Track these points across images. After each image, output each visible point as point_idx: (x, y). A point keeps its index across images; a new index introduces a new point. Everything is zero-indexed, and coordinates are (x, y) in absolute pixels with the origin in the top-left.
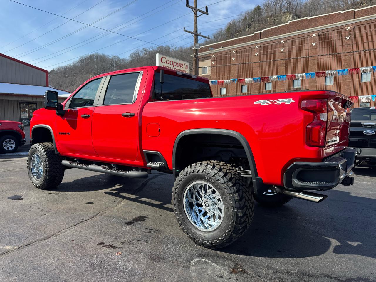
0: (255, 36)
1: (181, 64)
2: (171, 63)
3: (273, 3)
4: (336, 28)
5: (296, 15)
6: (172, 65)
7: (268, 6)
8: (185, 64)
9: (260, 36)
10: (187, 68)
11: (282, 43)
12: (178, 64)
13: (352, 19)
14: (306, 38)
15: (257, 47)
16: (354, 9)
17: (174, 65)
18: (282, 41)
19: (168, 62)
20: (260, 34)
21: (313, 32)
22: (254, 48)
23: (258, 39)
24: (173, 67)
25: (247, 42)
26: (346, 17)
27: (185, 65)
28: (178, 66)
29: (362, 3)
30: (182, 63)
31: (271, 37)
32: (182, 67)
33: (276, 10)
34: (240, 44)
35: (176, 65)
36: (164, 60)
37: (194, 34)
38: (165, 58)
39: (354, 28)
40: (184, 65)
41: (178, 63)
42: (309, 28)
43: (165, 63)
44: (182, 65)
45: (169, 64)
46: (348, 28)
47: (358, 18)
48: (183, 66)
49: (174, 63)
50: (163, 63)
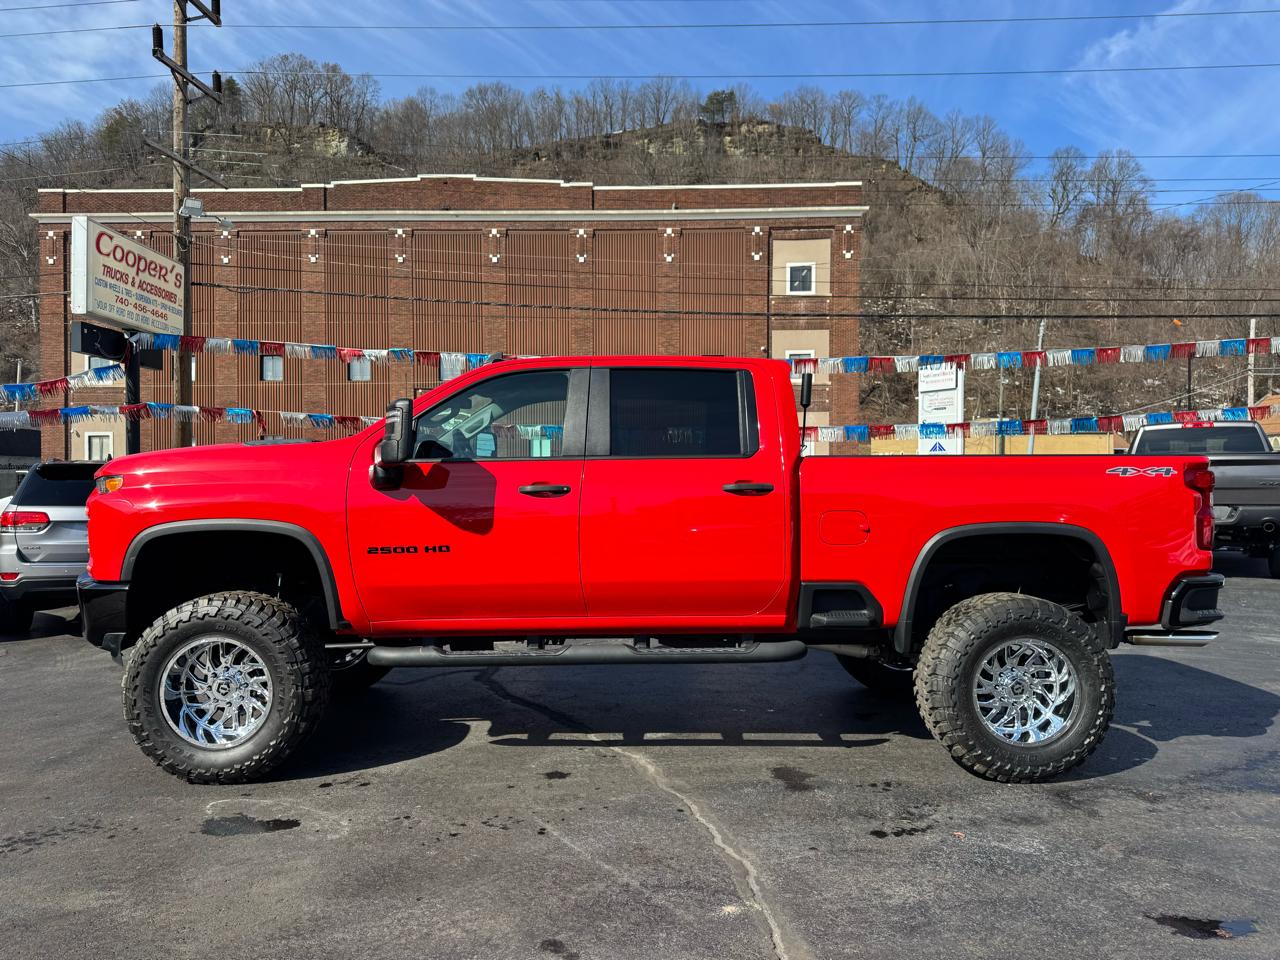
0: (305, 196)
1: (161, 268)
2: (131, 259)
3: (281, 84)
4: (551, 227)
5: (360, 143)
6: (133, 266)
7: (264, 89)
8: (173, 267)
9: (323, 198)
10: (178, 284)
11: (400, 236)
12: (153, 266)
13: (588, 209)
14: (473, 235)
15: (313, 232)
16: (591, 184)
17: (138, 269)
18: (400, 231)
19: (119, 254)
20: (323, 193)
21: (493, 224)
22: (305, 236)
23: (318, 210)
24: (137, 274)
25: (277, 210)
26: (574, 199)
27: (174, 273)
28: (153, 272)
29: (537, 154)
30: (163, 264)
31: (361, 210)
32: (165, 280)
33: (292, 108)
34: (252, 210)
35: (144, 270)
36: (106, 245)
37: (179, 162)
38: (111, 238)
39: (594, 235)
40: (171, 272)
41: (151, 263)
42: (478, 209)
43: (108, 255)
44: (163, 272)
45: (124, 261)
46: (581, 231)
47: (603, 209)
48: (169, 273)
49: (140, 259)
50: (102, 257)
